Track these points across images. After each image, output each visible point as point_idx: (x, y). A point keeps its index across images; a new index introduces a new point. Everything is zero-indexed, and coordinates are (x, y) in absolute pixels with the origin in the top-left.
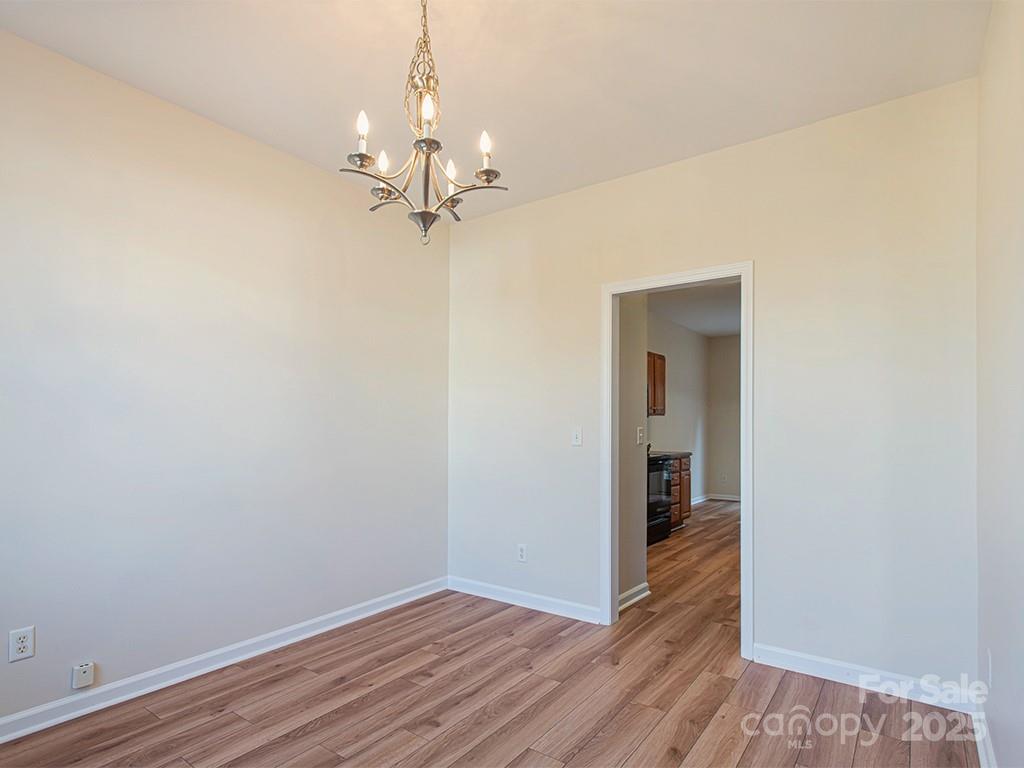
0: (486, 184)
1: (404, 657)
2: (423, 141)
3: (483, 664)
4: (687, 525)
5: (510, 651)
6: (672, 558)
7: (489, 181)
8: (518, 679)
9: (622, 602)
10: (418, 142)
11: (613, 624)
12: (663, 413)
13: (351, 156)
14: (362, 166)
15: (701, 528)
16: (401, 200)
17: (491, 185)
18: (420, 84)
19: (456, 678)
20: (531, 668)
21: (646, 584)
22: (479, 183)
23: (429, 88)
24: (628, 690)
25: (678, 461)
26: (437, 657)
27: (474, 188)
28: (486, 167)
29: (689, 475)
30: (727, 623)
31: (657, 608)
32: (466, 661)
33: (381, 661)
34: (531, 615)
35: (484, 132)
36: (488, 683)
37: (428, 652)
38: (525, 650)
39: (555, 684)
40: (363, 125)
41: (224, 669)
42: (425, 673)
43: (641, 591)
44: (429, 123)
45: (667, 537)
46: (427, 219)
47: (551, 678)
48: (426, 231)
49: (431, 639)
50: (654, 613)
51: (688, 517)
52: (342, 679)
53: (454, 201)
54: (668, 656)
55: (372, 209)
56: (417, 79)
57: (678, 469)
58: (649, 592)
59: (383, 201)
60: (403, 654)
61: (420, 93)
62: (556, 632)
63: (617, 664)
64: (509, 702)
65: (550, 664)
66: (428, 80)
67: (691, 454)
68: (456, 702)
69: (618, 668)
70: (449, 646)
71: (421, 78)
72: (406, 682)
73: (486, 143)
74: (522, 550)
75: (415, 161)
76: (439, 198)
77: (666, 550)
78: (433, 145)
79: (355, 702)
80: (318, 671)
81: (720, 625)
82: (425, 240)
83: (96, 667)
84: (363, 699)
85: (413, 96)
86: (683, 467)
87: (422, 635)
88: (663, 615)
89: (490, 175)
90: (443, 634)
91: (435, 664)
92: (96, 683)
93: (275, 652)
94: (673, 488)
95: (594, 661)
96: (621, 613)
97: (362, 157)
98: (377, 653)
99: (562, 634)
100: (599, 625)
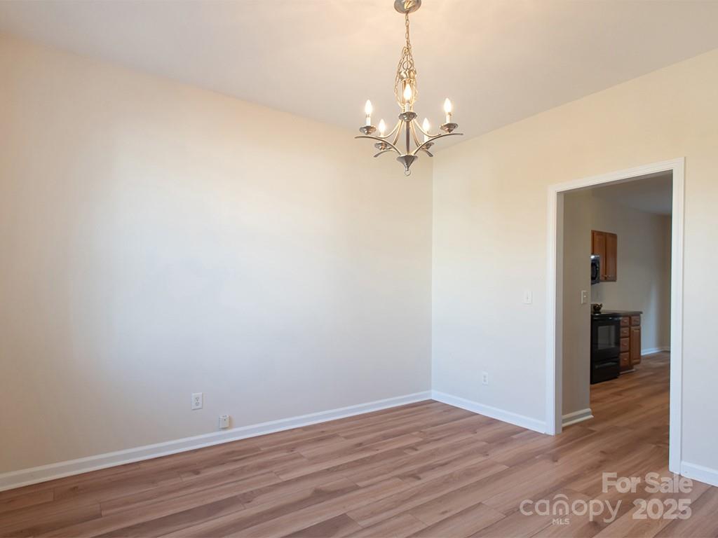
0: (448, 133)
1: (399, 437)
2: (405, 114)
3: (453, 448)
4: (637, 370)
5: (473, 442)
6: (619, 394)
7: (450, 131)
8: (477, 460)
9: (564, 421)
10: (401, 115)
11: (557, 435)
12: (614, 280)
13: (361, 129)
14: (368, 133)
15: (651, 373)
16: (393, 149)
17: (451, 133)
18: (405, 76)
19: (433, 454)
20: (488, 455)
21: (589, 410)
22: (443, 133)
23: (410, 77)
24: (563, 479)
25: (628, 318)
26: (421, 439)
27: (440, 136)
28: (448, 122)
29: (640, 329)
30: (661, 445)
31: (597, 428)
32: (441, 445)
33: (385, 437)
34: (491, 422)
35: (447, 99)
36: (455, 460)
37: (415, 436)
38: (484, 443)
39: (505, 467)
40: (369, 108)
41: (294, 429)
42: (413, 448)
43: (585, 414)
44: (408, 102)
45: (616, 378)
46: (408, 160)
47: (504, 463)
48: (408, 167)
49: (417, 428)
50: (592, 431)
51: (638, 363)
52: (360, 444)
53: (428, 145)
54: (601, 462)
55: (376, 156)
56: (402, 74)
57: (628, 324)
58: (591, 416)
59: (382, 150)
60: (399, 435)
61: (405, 81)
62: (510, 434)
63: (556, 461)
64: (468, 473)
65: (502, 454)
66: (409, 73)
67: (641, 313)
68: (432, 468)
69: (556, 464)
70: (431, 434)
71: (405, 73)
72: (400, 451)
73: (448, 106)
74: (485, 377)
75: (400, 125)
76: (417, 144)
77: (613, 388)
78: (411, 116)
79: (367, 458)
80: (347, 438)
81: (654, 446)
82: (408, 173)
83: (230, 418)
84: (373, 457)
85: (401, 84)
86: (633, 323)
87: (412, 425)
88: (601, 434)
89: (451, 127)
90: (426, 426)
91: (419, 444)
92: (230, 426)
93: (322, 424)
94: (622, 339)
95: (537, 457)
96: (564, 429)
97: (368, 128)
98: (382, 432)
99: (515, 437)
100: (545, 434)
